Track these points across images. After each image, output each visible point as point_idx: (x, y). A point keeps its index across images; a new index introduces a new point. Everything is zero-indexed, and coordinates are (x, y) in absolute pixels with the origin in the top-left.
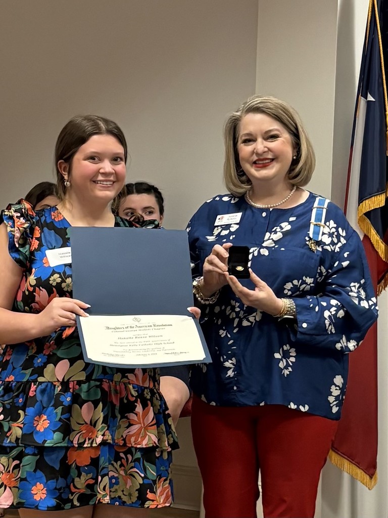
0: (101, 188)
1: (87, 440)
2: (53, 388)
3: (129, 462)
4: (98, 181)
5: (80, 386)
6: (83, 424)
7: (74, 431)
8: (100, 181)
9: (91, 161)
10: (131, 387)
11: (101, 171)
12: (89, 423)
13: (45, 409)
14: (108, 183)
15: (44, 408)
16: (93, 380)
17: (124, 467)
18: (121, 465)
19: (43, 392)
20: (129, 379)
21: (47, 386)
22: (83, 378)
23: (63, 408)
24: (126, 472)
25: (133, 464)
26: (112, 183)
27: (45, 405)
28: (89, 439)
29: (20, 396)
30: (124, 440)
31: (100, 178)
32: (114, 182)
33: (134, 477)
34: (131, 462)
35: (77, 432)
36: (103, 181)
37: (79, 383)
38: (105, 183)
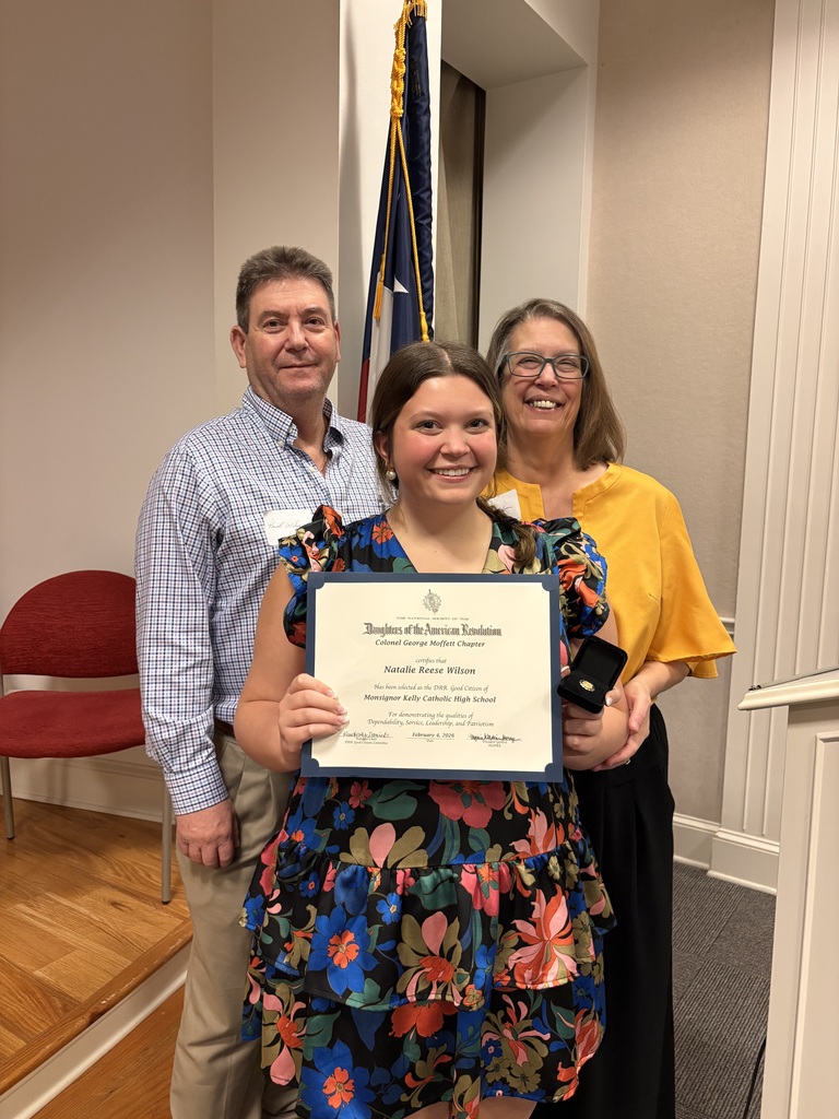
0: (446, 484)
1: (435, 985)
2: (366, 877)
3: (522, 1018)
4: (439, 469)
5: (417, 879)
6: (425, 956)
7: (407, 968)
8: (444, 469)
9: (426, 430)
10: (522, 868)
11: (444, 450)
12: (437, 952)
13: (351, 920)
14: (460, 472)
15: (349, 916)
16: (442, 867)
17: (512, 1023)
18: (506, 1019)
19: (347, 884)
20: (516, 853)
21: (355, 873)
22: (423, 864)
23: (380, 929)
24: (515, 1035)
25: (529, 1023)
26: (467, 471)
27: (350, 912)
28: (439, 984)
29: (311, 877)
30: (511, 973)
31: (442, 463)
32: (471, 469)
33: (532, 1046)
34: (526, 1018)
35: (414, 970)
36: (449, 469)
37: (416, 873)
38: (452, 473)
